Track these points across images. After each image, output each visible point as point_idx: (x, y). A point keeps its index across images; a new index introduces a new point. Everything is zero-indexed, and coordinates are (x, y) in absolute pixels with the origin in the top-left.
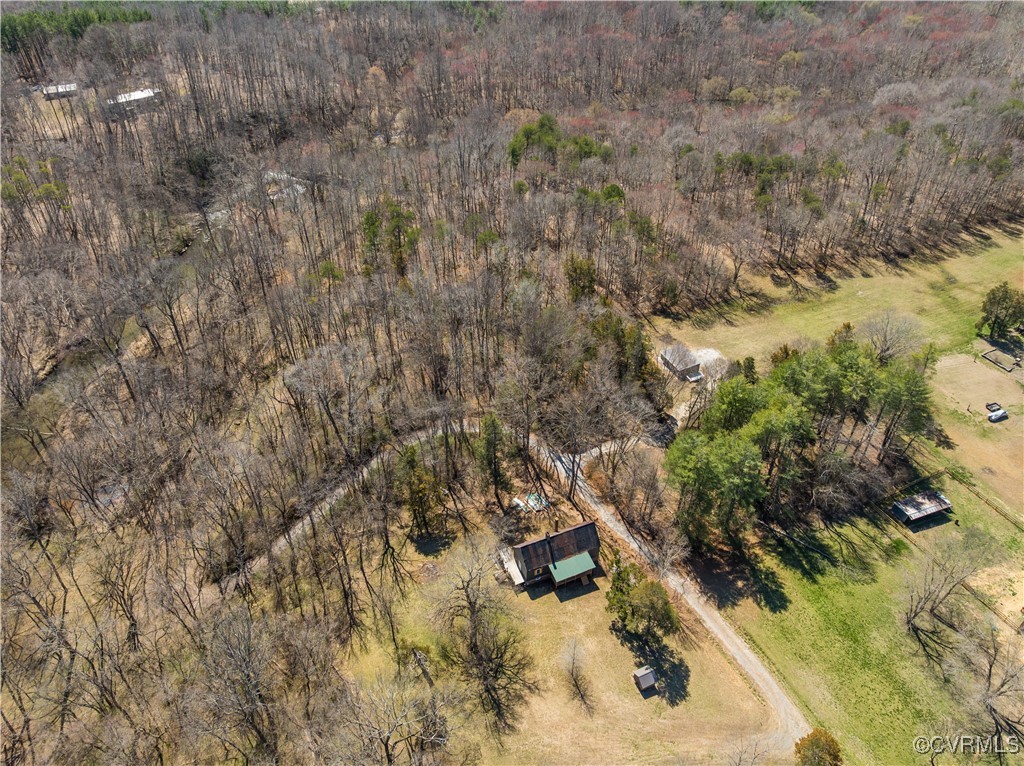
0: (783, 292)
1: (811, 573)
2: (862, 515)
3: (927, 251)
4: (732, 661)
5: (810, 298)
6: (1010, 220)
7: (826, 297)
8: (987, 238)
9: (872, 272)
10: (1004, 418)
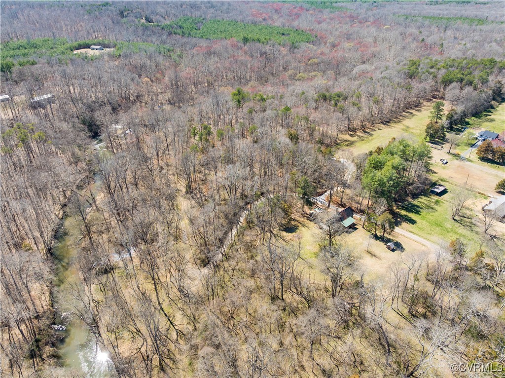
0: (355, 139)
1: (417, 212)
2: (422, 195)
3: (395, 120)
4: (410, 239)
5: (365, 139)
6: (415, 107)
7: (370, 138)
8: (412, 113)
9: (381, 128)
10: (447, 163)
